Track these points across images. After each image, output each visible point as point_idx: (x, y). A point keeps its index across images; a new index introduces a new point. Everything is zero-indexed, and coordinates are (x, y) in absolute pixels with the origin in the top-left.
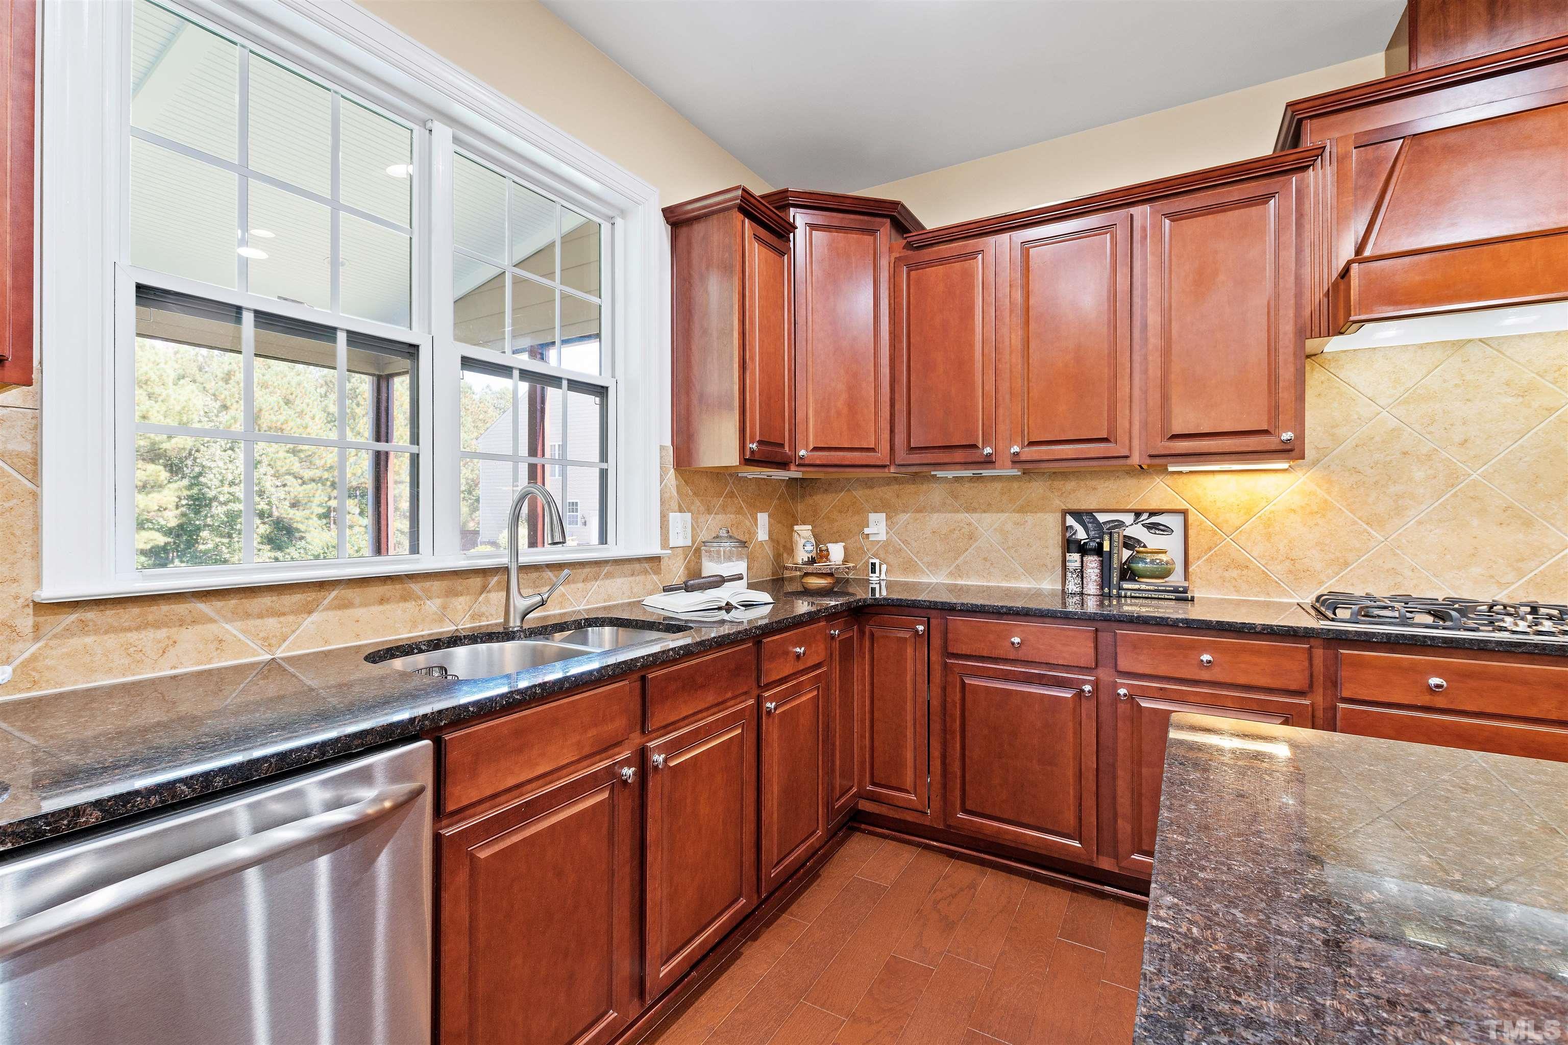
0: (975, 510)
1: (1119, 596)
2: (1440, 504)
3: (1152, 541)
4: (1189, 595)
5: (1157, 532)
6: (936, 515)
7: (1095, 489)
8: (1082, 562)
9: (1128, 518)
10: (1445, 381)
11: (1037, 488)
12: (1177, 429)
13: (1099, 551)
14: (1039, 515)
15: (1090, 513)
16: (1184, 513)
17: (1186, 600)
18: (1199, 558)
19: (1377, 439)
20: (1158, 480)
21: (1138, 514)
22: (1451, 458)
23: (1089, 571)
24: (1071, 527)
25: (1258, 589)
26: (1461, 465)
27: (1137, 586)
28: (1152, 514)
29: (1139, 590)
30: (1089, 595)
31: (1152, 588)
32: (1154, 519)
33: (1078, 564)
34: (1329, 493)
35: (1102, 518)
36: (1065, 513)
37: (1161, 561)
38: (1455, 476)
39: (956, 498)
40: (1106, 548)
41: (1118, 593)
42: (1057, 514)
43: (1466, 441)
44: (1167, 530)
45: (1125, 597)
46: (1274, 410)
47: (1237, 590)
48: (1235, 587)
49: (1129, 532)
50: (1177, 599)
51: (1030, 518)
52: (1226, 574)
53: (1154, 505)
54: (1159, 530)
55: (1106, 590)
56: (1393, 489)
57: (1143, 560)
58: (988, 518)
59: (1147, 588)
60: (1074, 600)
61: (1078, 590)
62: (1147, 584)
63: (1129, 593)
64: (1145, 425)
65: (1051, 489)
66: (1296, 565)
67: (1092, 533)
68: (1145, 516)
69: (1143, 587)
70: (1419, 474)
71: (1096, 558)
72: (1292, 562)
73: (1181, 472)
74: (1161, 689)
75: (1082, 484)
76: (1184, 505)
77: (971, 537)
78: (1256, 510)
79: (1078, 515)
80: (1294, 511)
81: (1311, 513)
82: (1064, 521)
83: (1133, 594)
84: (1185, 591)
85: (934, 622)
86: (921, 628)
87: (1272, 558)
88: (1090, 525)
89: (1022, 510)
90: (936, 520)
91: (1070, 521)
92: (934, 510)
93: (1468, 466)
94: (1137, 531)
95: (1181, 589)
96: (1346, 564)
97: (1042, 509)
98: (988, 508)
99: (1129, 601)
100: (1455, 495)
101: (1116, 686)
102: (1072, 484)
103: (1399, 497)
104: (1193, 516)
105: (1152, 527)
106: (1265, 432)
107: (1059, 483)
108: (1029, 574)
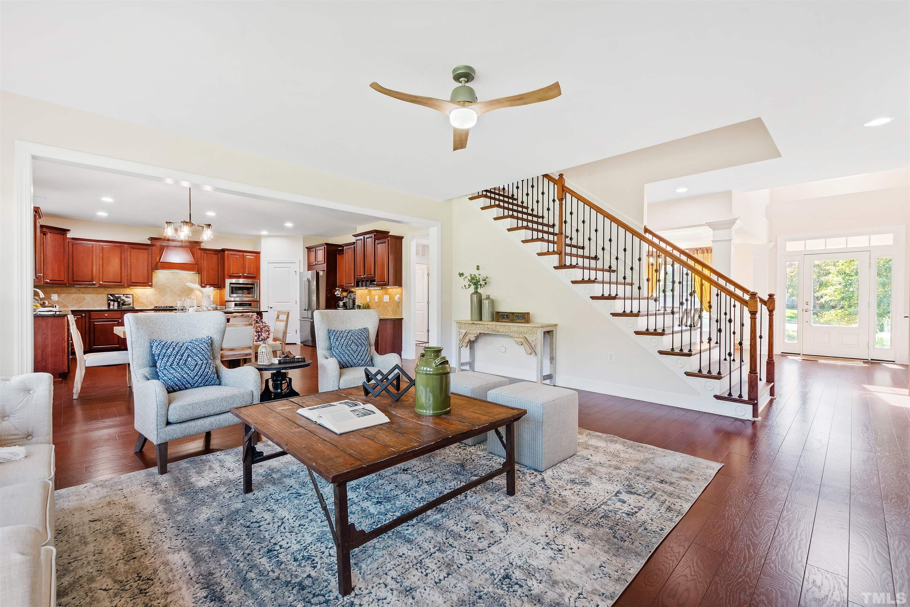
0: (85, 294)
3: (126, 299)
4: (135, 308)
7: (114, 290)
8: (114, 303)
9: (122, 296)
10: (171, 277)
11: (102, 290)
12: (133, 281)
13: (117, 301)
14: (101, 295)
15: (114, 295)
18: (135, 302)
19: (162, 284)
20: (128, 289)
21: (124, 295)
22: (172, 288)
27: (125, 307)
28: (127, 295)
34: (156, 292)
35: (116, 295)
36: (108, 294)
37: (129, 303)
38: (173, 290)
39: (79, 291)
40: (119, 300)
41: (121, 308)
42: (106, 295)
43: (174, 286)
44: (129, 297)
46: (148, 280)
47: (142, 307)
50: (133, 309)
51: (99, 296)
52: (140, 305)
53: (127, 293)
55: (119, 308)
57: (126, 302)
58: (89, 295)
61: (113, 308)
62: (127, 306)
63: (123, 308)
64: (127, 280)
65: (104, 290)
66: (151, 303)
70: (168, 289)
73: (133, 288)
75: (112, 289)
76: (133, 293)
77: (84, 299)
78: (145, 294)
79: (111, 295)
80: (151, 295)
81: (153, 295)
85: (87, 314)
86: (84, 315)
87: (148, 302)
88: (113, 297)
89: (97, 294)
90: (73, 296)
91: (109, 296)
92: (73, 294)
94: (123, 298)
95: (133, 307)
96: (158, 302)
97: (103, 294)
98: (89, 293)
100: (173, 293)
102: (109, 289)
103: (165, 293)
104: (134, 295)
105: (126, 297)
106: (147, 283)
107: (106, 289)
108: (99, 306)
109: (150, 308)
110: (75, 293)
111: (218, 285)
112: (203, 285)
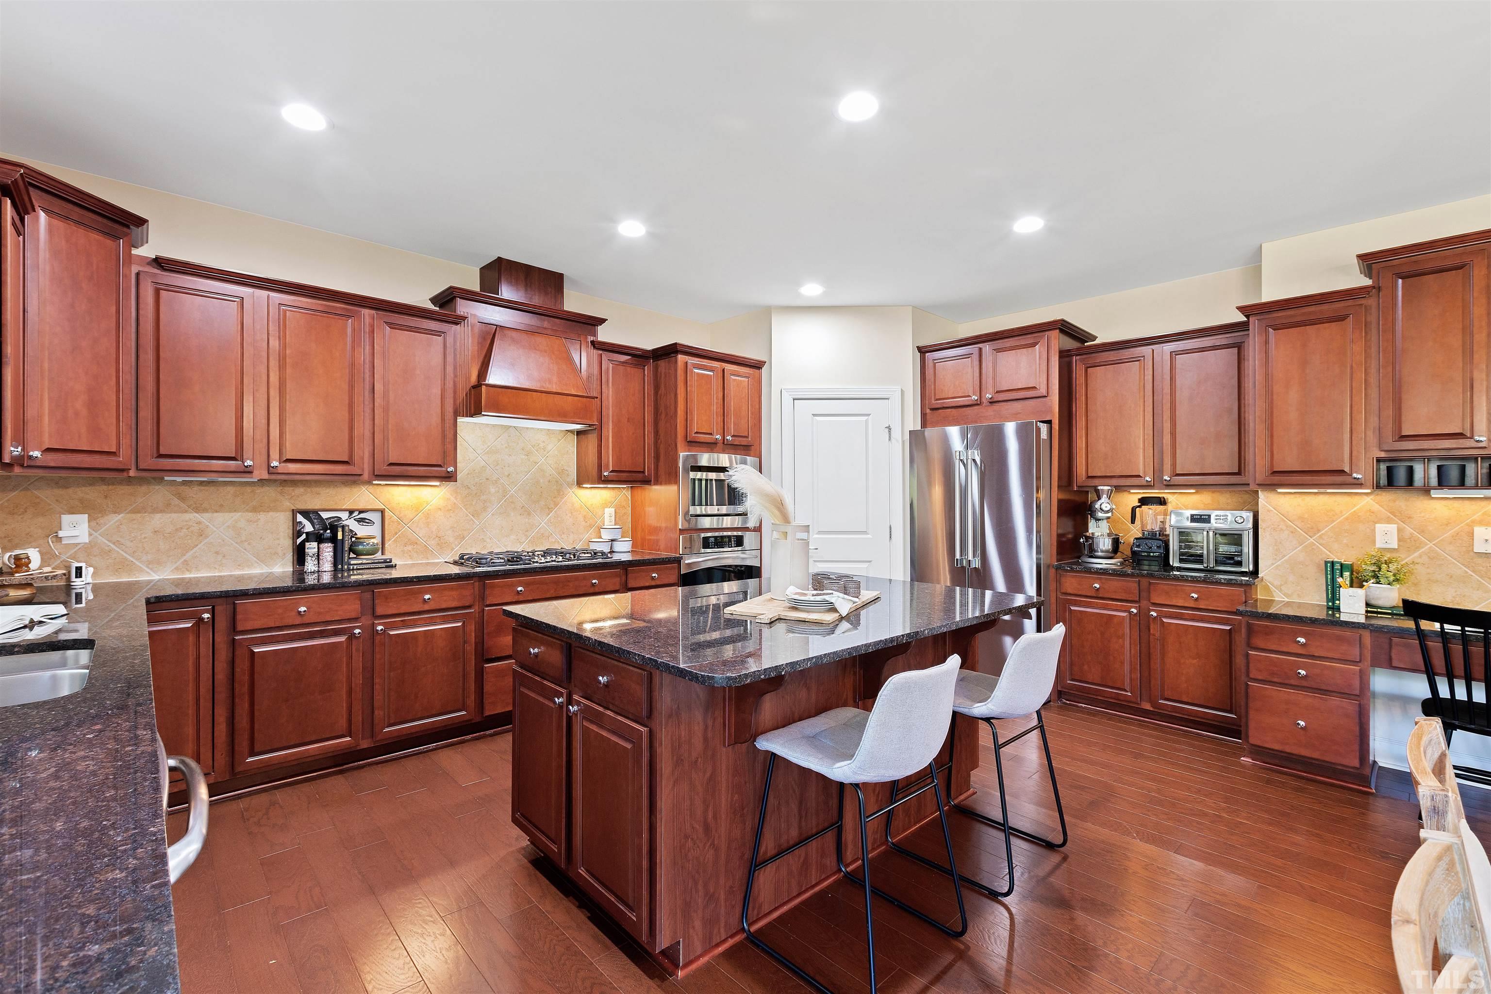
0: (205, 510)
1: (349, 570)
2: (500, 505)
3: (361, 531)
4: (393, 563)
5: (364, 524)
6: (158, 516)
7: (319, 494)
8: (318, 548)
9: (344, 515)
10: (502, 444)
11: (269, 493)
12: (394, 461)
13: (333, 541)
14: (271, 513)
15: (316, 512)
16: (382, 512)
17: (391, 567)
18: (389, 540)
19: (477, 471)
20: (364, 489)
21: (351, 512)
22: (504, 483)
23: (326, 554)
24: (300, 522)
25: (422, 556)
26: (508, 486)
27: (360, 562)
28: (361, 512)
29: (362, 564)
30: (325, 572)
31: (370, 561)
32: (362, 516)
33: (316, 550)
34: (456, 499)
35: (325, 515)
36: (295, 512)
37: (373, 543)
38: (506, 491)
39: (183, 499)
40: (340, 536)
41: (348, 567)
42: (287, 513)
43: (509, 475)
44: (370, 522)
45: (353, 569)
46: (444, 453)
47: (411, 557)
48: (410, 556)
50: (387, 567)
51: (262, 517)
52: (406, 549)
53: (361, 506)
54: (365, 522)
55: (340, 566)
56: (483, 497)
57: (362, 543)
58: (220, 517)
59: (367, 562)
60: (314, 576)
61: (316, 569)
62: (367, 559)
63: (355, 567)
64: (372, 454)
65: (281, 493)
66: (441, 540)
67: (317, 527)
68: (356, 513)
69: (365, 561)
70: (493, 490)
71: (330, 544)
72: (439, 539)
73: (380, 484)
74: (402, 621)
75: (309, 490)
76: (382, 507)
77: (201, 534)
78: (421, 509)
79: (306, 514)
80: (440, 509)
81: (448, 510)
82: (294, 518)
83: (358, 567)
84: (390, 562)
85: (218, 609)
86: (206, 616)
87: (430, 537)
88: (315, 521)
89: (255, 510)
90: (158, 520)
91: (300, 518)
92: (156, 510)
93: (510, 487)
94: (353, 525)
95: (388, 560)
96: (464, 538)
97: (275, 509)
98: (220, 508)
99: (355, 572)
100: (505, 501)
101: (373, 625)
102: (300, 490)
103: (485, 501)
104: (388, 513)
105: (361, 521)
106: (440, 466)
107: (289, 489)
108: (262, 561)
109: (439, 559)
110: (167, 508)
111: (643, 472)
112: (605, 474)
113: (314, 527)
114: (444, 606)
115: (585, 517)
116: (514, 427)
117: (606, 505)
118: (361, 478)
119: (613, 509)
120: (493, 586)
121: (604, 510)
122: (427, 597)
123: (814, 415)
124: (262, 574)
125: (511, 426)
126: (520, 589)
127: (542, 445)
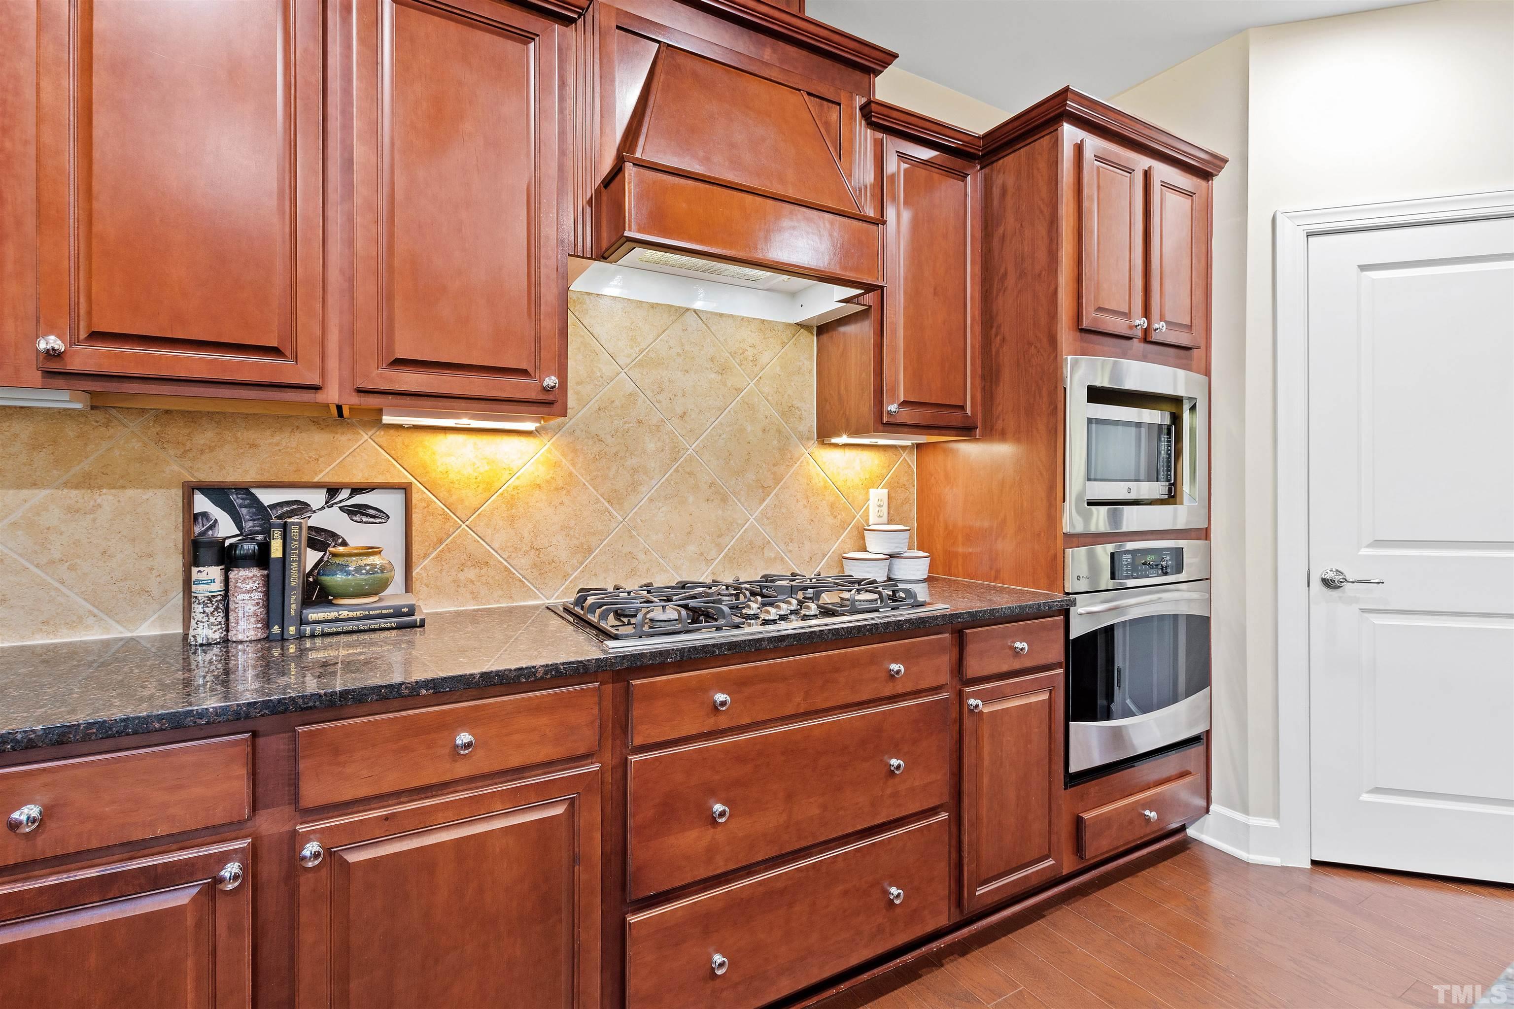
1: (301, 637)
2: (667, 480)
3: (351, 535)
4: (417, 617)
5: (365, 519)
7: (254, 446)
8: (226, 581)
9: (316, 498)
10: (669, 348)
11: (124, 439)
13: (262, 558)
14: (130, 492)
15: (245, 490)
16: (406, 489)
17: (413, 626)
18: (425, 556)
19: (617, 403)
20: (366, 437)
21: (332, 491)
22: (674, 431)
23: (241, 597)
24: (205, 515)
25: (500, 593)
26: (681, 438)
27: (333, 615)
28: (356, 490)
29: (337, 620)
30: (241, 642)
31: (358, 614)
32: (359, 499)
33: (217, 587)
34: (574, 465)
35: (268, 498)
36: (190, 489)
37: (373, 566)
38: (677, 449)
40: (276, 551)
41: (299, 631)
42: (173, 491)
43: (685, 413)
44: (378, 515)
45: (313, 636)
46: (535, 343)
47: (475, 596)
48: (472, 592)
49: (315, 521)
50: (400, 627)
51: (107, 499)
52: (462, 576)
53: (358, 477)
54: (367, 515)
55: (276, 629)
56: (631, 462)
57: (343, 568)
59: (351, 614)
60: (208, 657)
61: (217, 636)
62: (351, 608)
63: (318, 629)
64: (350, 336)
65: (159, 440)
66: (542, 555)
67: (248, 525)
68: (344, 494)
69: (345, 614)
70: (651, 446)
71: (255, 572)
72: (537, 552)
73: (399, 427)
74: (386, 818)
75: (228, 435)
76: (406, 478)
78: (497, 485)
79: (218, 492)
80: (539, 486)
81: (556, 489)
82: (188, 503)
83: (326, 630)
84: (411, 613)
87: (516, 549)
88: (244, 511)
89: (87, 482)
91: (202, 503)
93: (686, 440)
95: (405, 610)
96: (590, 551)
97: (140, 481)
99: (318, 642)
100: (677, 471)
101: (294, 841)
102: (205, 436)
103: (635, 470)
104: (419, 494)
105: (356, 512)
106: (524, 373)
107: (176, 431)
108: (109, 612)
109: (536, 597)
111: (962, 408)
112: (893, 408)
113: (239, 526)
114: (515, 761)
115: (832, 506)
116: (695, 311)
117: (873, 483)
118: (320, 397)
119: (887, 490)
120: (652, 694)
121: (867, 493)
122: (464, 737)
123: (1363, 268)
124: (106, 644)
125: (688, 310)
126: (720, 697)
127: (750, 352)
